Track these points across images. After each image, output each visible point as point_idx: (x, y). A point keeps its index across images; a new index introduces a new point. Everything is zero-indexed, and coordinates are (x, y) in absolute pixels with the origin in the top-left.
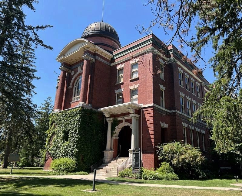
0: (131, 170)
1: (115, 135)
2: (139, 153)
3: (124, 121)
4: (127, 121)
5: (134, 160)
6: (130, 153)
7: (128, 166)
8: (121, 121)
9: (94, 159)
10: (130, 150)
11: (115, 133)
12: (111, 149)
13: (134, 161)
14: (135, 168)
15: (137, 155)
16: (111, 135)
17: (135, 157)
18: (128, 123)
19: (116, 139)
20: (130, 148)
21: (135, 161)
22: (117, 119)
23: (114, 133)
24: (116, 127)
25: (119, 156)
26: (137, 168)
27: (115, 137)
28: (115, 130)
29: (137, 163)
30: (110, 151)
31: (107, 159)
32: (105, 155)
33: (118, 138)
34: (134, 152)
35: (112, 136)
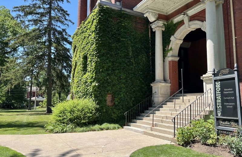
0: (211, 124)
1: (170, 54)
2: (234, 79)
3: (186, 20)
4: (192, 18)
5: (219, 97)
6: (204, 83)
7: (203, 113)
8: (182, 23)
9: (133, 99)
10: (204, 76)
11: (171, 49)
12: (165, 80)
13: (219, 101)
14: (224, 120)
15: (227, 84)
16: (164, 54)
17: (222, 91)
18: (197, 22)
19: (173, 61)
20: (205, 71)
21: (223, 101)
22: (172, 22)
23: (168, 51)
24: (172, 38)
25: (181, 92)
26: (229, 121)
27: (172, 56)
28: (171, 43)
29: (230, 105)
30: (164, 84)
31: (158, 98)
32: (153, 92)
33: (177, 59)
34: (218, 78)
35: (164, 56)
